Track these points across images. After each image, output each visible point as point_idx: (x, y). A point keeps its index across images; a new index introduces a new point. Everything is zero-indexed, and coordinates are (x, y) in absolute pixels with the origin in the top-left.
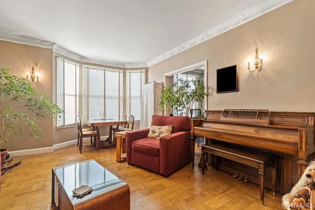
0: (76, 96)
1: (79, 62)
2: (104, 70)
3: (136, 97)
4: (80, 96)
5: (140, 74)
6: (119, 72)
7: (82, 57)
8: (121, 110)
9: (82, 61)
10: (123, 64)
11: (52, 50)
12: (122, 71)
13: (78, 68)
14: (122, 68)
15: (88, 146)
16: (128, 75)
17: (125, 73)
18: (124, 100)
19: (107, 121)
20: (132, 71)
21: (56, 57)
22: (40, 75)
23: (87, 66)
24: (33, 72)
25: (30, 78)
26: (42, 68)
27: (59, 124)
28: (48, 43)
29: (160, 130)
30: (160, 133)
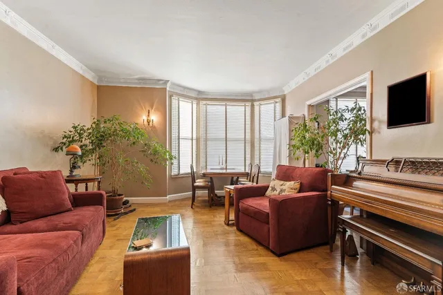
0: (192, 140)
1: (196, 99)
2: (226, 105)
3: (268, 140)
4: (198, 140)
5: (273, 105)
6: (245, 106)
7: (200, 92)
8: (248, 156)
9: (200, 97)
10: (251, 94)
11: (166, 89)
12: (249, 104)
13: (195, 106)
14: (249, 99)
15: (204, 201)
16: (257, 108)
17: (253, 106)
18: (252, 144)
19: (228, 171)
20: (262, 102)
21: (171, 97)
22: (155, 118)
23: (204, 102)
24: (148, 116)
25: (146, 123)
26: (157, 110)
27: (174, 172)
28: (161, 82)
29: (282, 187)
30: (282, 191)
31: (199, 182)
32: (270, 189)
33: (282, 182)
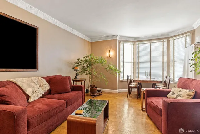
1: (133, 42)
2: (150, 43)
4: (134, 63)
6: (163, 42)
7: (135, 38)
9: (136, 41)
10: (167, 34)
11: (117, 39)
12: (166, 40)
13: (132, 45)
14: (167, 38)
16: (171, 42)
17: (169, 42)
20: (175, 38)
21: (119, 43)
22: (112, 53)
23: (138, 43)
24: (109, 53)
26: (113, 49)
28: (115, 36)
29: (179, 93)
30: (178, 95)
31: (133, 85)
32: (171, 93)
33: (180, 89)
